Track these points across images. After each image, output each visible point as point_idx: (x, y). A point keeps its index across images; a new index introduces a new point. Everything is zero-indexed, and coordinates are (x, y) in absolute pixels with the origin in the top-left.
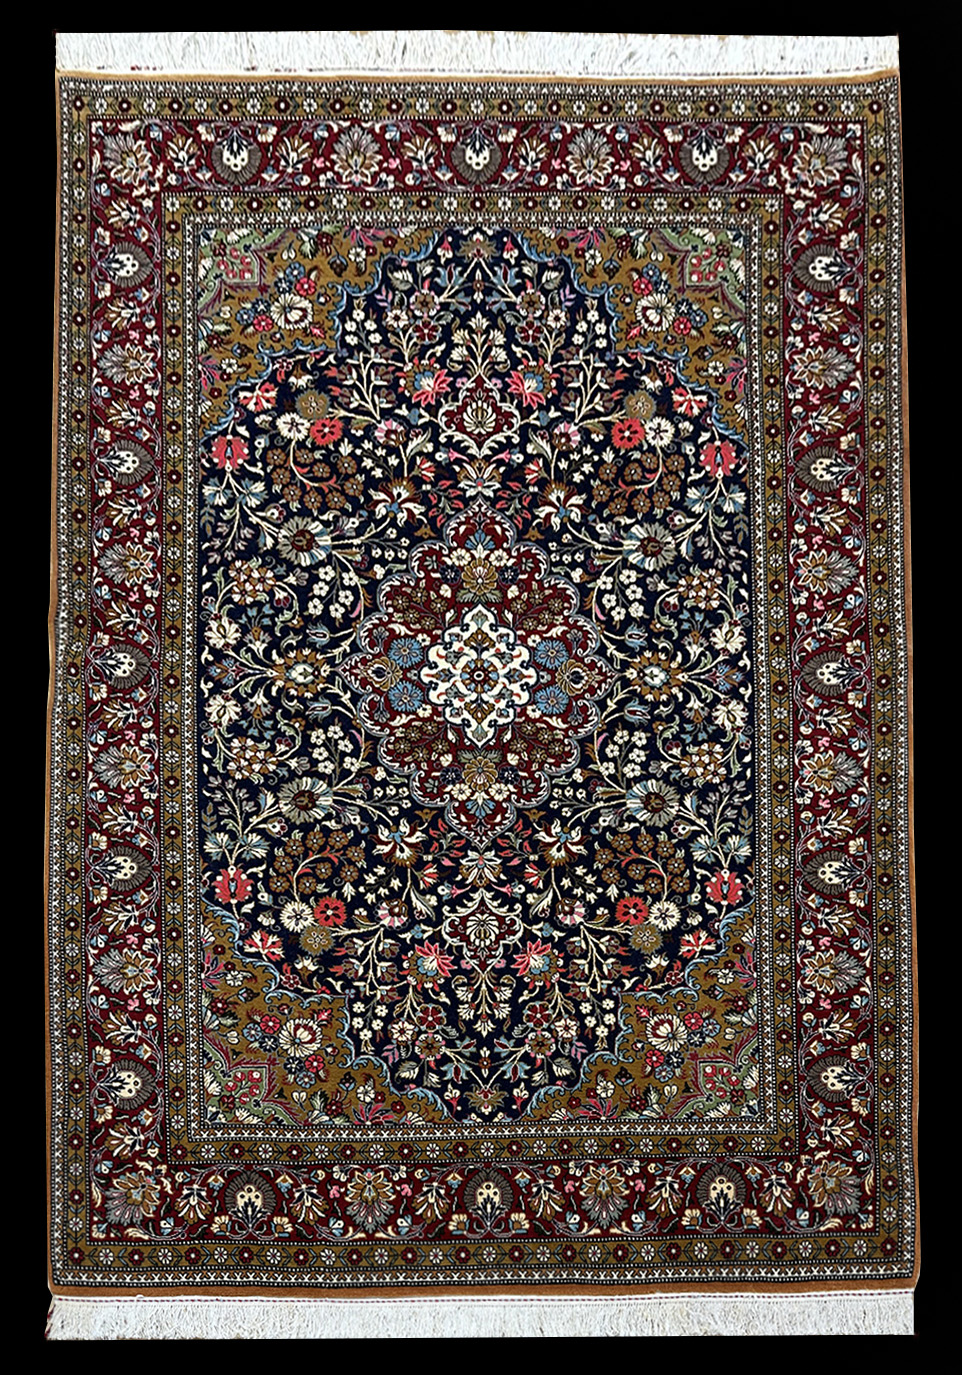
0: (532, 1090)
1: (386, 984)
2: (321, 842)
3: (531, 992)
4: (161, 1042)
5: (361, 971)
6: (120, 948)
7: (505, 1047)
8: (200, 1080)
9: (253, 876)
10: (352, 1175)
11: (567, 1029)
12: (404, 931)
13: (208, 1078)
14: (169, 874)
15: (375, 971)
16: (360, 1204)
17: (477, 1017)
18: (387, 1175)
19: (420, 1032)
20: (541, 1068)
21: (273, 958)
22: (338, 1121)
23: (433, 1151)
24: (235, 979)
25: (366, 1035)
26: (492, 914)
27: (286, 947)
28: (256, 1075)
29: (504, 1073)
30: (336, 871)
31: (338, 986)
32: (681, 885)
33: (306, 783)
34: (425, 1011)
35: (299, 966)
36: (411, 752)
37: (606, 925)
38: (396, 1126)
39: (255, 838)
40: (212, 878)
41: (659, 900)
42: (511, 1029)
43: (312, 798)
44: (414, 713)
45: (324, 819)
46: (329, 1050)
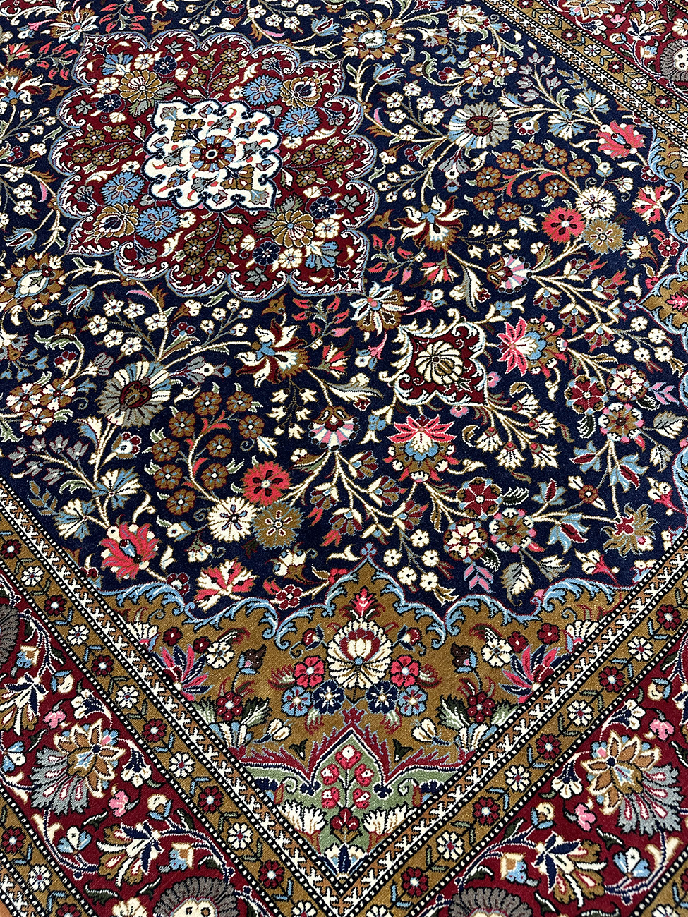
0: (666, 476)
1: (397, 506)
2: (191, 421)
3: (553, 379)
4: (195, 823)
5: (358, 516)
6: (48, 744)
7: (589, 457)
8: (285, 826)
9: (144, 518)
10: (583, 773)
11: (628, 383)
12: (362, 435)
13: (292, 814)
14: (41, 601)
15: (372, 503)
16: (629, 802)
17: (527, 453)
18: (622, 732)
19: (485, 525)
20: (650, 446)
21: (244, 589)
22: (500, 718)
23: (641, 649)
24: (221, 655)
25: (429, 582)
26: (434, 341)
27: (248, 564)
28: (348, 754)
29: (619, 486)
30: (235, 436)
31: (348, 555)
32: (580, 168)
33: (122, 377)
34: (466, 496)
35: (283, 572)
36: (207, 264)
37: (554, 257)
38: (568, 660)
39: (112, 477)
40: (97, 561)
41: (576, 195)
42: (575, 434)
43: (142, 388)
44: (179, 229)
45: (173, 396)
46: (406, 639)
